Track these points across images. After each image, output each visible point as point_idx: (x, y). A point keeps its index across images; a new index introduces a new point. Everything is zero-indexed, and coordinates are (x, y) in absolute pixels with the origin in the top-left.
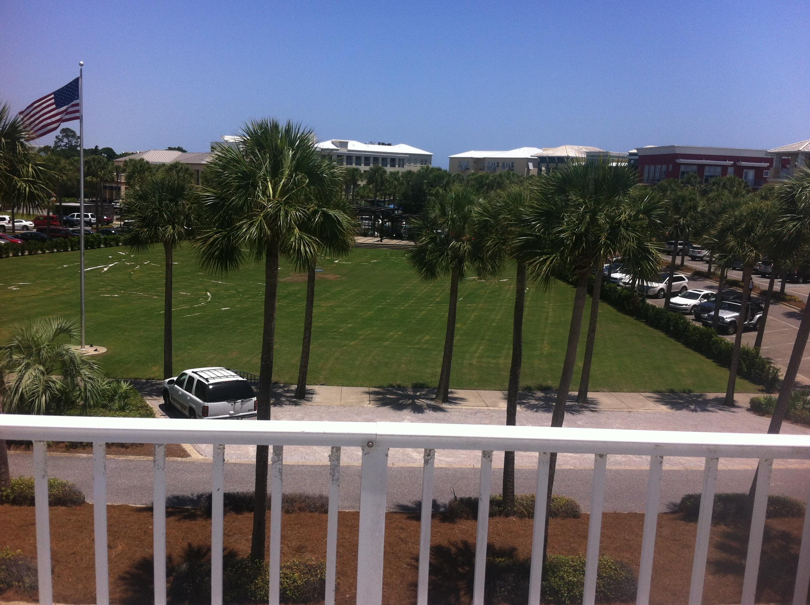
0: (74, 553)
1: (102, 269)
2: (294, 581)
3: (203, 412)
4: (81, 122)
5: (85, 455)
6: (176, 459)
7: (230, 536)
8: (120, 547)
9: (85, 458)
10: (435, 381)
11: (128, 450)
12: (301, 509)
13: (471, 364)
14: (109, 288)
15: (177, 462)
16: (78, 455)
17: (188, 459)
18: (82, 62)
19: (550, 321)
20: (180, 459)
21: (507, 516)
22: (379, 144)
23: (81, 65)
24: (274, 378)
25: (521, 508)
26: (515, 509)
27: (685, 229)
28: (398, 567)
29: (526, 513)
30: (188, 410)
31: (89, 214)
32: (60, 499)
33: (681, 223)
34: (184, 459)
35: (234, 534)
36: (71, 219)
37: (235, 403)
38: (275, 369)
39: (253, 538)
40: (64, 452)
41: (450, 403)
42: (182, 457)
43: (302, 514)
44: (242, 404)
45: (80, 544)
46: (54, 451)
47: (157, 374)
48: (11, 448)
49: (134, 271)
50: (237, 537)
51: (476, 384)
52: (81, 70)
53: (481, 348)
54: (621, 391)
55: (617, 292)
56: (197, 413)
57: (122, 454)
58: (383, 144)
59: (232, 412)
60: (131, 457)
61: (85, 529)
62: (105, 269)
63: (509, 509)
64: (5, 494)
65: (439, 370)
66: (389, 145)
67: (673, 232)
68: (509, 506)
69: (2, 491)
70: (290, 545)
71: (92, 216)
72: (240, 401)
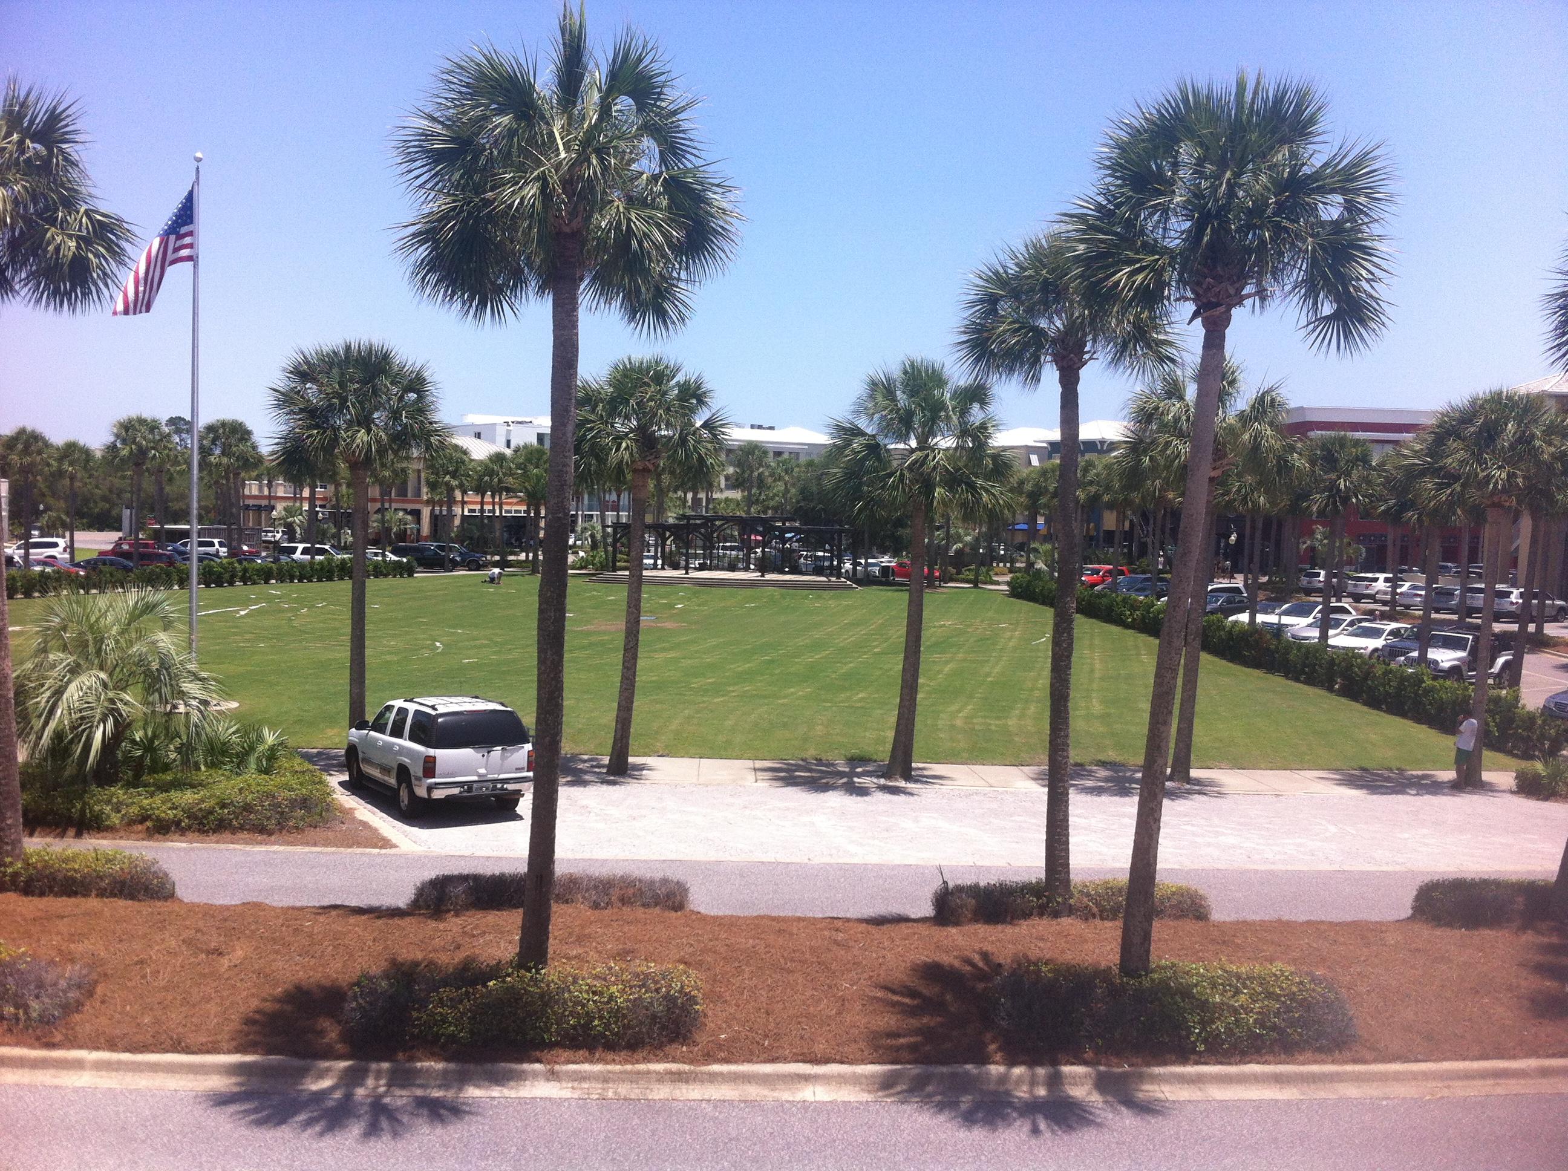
0: (142, 962)
1: (237, 612)
2: (611, 998)
3: (424, 769)
4: (195, 267)
5: (184, 845)
6: (368, 850)
7: (474, 936)
8: (240, 953)
9: (185, 849)
10: (884, 752)
11: (273, 838)
12: (624, 901)
13: (953, 726)
14: (248, 636)
15: (370, 854)
16: (170, 844)
17: (393, 851)
18: (199, 155)
19: (1097, 675)
20: (376, 851)
21: (1056, 915)
22: (752, 427)
23: (199, 160)
24: (567, 748)
25: (1085, 899)
26: (1072, 901)
27: (1349, 498)
28: (830, 987)
29: (1095, 910)
30: (394, 773)
31: (216, 541)
32: (123, 883)
33: (1342, 486)
34: (383, 851)
35: (485, 933)
36: (182, 548)
37: (489, 752)
38: (567, 731)
39: (521, 940)
40: (143, 839)
41: (916, 781)
42: (381, 848)
43: (626, 910)
44: (503, 758)
45: (157, 948)
46: (121, 838)
47: (337, 740)
48: (37, 834)
49: (296, 615)
50: (488, 937)
51: (965, 755)
52: (198, 168)
53: (969, 707)
54: (1255, 767)
55: (1224, 628)
56: (412, 773)
57: (260, 843)
58: (760, 427)
59: (482, 771)
60: (276, 848)
61: (170, 924)
62: (242, 613)
63: (1060, 900)
64: (9, 870)
65: (891, 734)
66: (772, 428)
67: (1327, 505)
68: (1060, 895)
69: (5, 865)
70: (600, 949)
71: (221, 544)
72: (499, 748)
